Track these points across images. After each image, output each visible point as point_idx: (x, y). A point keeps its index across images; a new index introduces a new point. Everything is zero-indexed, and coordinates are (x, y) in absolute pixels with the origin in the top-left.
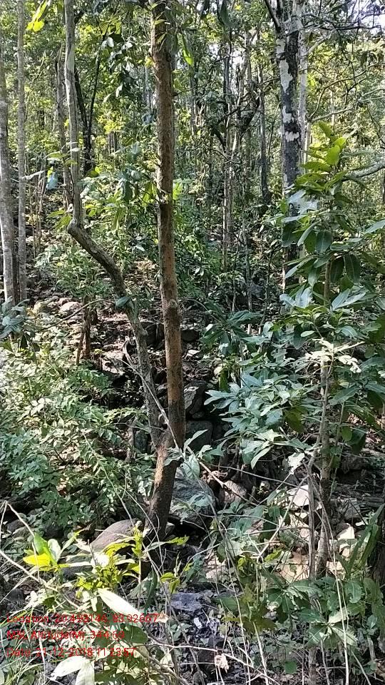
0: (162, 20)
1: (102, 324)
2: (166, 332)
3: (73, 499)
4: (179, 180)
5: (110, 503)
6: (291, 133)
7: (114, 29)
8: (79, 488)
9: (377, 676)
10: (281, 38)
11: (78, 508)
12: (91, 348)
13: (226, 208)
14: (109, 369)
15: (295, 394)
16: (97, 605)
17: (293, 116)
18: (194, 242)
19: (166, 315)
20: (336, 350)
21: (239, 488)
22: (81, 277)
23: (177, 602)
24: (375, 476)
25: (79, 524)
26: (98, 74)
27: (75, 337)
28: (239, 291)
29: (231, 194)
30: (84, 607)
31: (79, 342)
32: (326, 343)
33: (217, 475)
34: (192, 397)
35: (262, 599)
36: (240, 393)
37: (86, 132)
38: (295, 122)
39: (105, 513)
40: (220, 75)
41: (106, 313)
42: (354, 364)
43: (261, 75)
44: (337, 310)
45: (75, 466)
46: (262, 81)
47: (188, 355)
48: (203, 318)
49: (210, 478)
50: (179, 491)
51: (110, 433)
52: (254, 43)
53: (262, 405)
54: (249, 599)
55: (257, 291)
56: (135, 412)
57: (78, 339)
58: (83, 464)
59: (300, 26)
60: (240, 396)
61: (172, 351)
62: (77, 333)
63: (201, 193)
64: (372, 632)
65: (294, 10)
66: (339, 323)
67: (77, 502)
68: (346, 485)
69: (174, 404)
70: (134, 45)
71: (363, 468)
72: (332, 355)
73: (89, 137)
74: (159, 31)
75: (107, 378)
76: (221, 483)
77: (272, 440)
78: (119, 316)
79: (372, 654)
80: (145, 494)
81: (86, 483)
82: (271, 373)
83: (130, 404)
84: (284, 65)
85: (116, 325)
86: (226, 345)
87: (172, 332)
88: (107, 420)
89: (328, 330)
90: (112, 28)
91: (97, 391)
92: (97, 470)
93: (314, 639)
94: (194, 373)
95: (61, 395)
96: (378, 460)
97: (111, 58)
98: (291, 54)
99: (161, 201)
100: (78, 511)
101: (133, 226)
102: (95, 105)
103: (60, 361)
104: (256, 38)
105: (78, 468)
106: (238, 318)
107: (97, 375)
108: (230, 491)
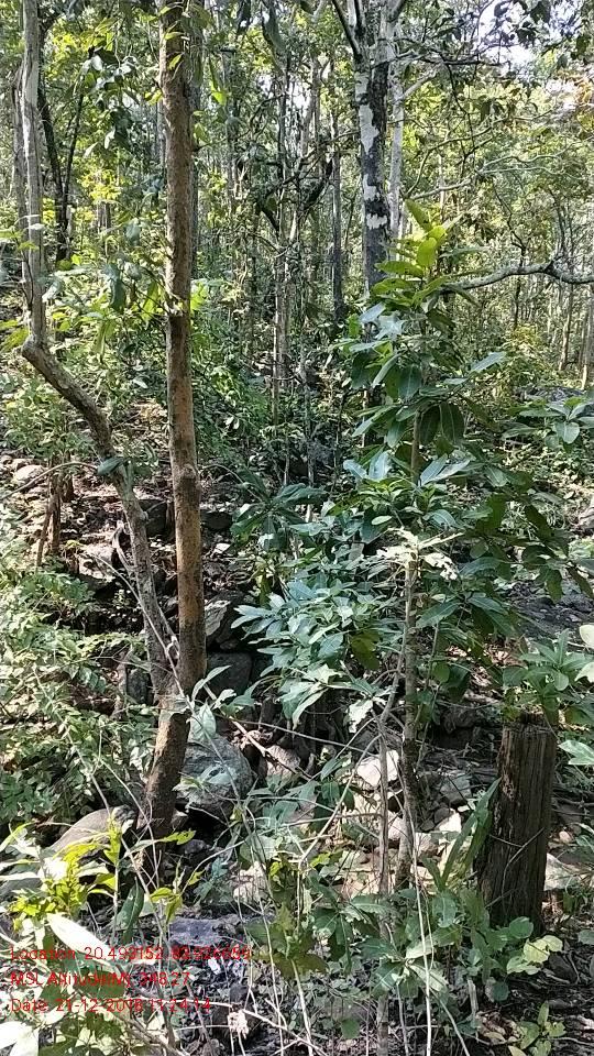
0: (179, 33)
1: (81, 501)
2: (178, 516)
3: (26, 776)
4: (203, 281)
5: (85, 782)
6: (375, 217)
7: (104, 43)
8: (37, 759)
9: (481, 1036)
10: (361, 71)
11: (34, 790)
12: (61, 538)
13: (278, 327)
14: (89, 572)
15: (361, 611)
16: (44, 941)
17: (378, 190)
18: (225, 377)
19: (179, 489)
20: (422, 545)
21: (289, 757)
22: (47, 426)
23: (183, 934)
24: (492, 737)
25: (35, 815)
26: (80, 110)
27: (36, 521)
28: (297, 454)
29: (287, 306)
30: (24, 944)
31: (42, 528)
32: (408, 535)
33: (257, 736)
34: (221, 616)
35: (305, 925)
36: (283, 610)
37: (60, 200)
38: (382, 200)
39: (77, 798)
40: (273, 122)
41: (87, 484)
42: (447, 566)
43: (335, 126)
44: (427, 486)
45: (30, 724)
46: (336, 135)
47: (216, 551)
48: (240, 495)
49: (245, 742)
50: (196, 762)
51: (88, 673)
52: (325, 76)
53: (315, 627)
54: (287, 925)
55: (324, 455)
56: (128, 639)
57: (41, 525)
58: (44, 722)
59: (391, 54)
60: (284, 613)
61: (187, 544)
62: (40, 515)
63: (241, 302)
64: (475, 970)
65: (382, 30)
66: (431, 505)
67: (31, 781)
68: (450, 751)
69: (189, 627)
70: (133, 68)
71: (475, 724)
72: (416, 552)
73: (65, 208)
74: (173, 50)
75: (86, 586)
76: (262, 749)
77: (326, 681)
78: (107, 488)
79: (474, 1004)
80: (141, 768)
81: (47, 751)
82: (331, 579)
83: (123, 626)
84: (366, 113)
85: (103, 503)
86: (271, 537)
87: (187, 515)
88: (83, 652)
89: (413, 516)
90: (100, 40)
91: (70, 607)
92: (64, 731)
93: (384, 985)
94: (224, 580)
95: (9, 613)
96: (499, 712)
97: (97, 88)
98: (376, 97)
99: (172, 311)
100: (33, 796)
101: (130, 348)
102: (75, 158)
103: (8, 558)
104: (328, 69)
105: (36, 728)
106: (289, 496)
107: (68, 582)
108: (275, 762)
